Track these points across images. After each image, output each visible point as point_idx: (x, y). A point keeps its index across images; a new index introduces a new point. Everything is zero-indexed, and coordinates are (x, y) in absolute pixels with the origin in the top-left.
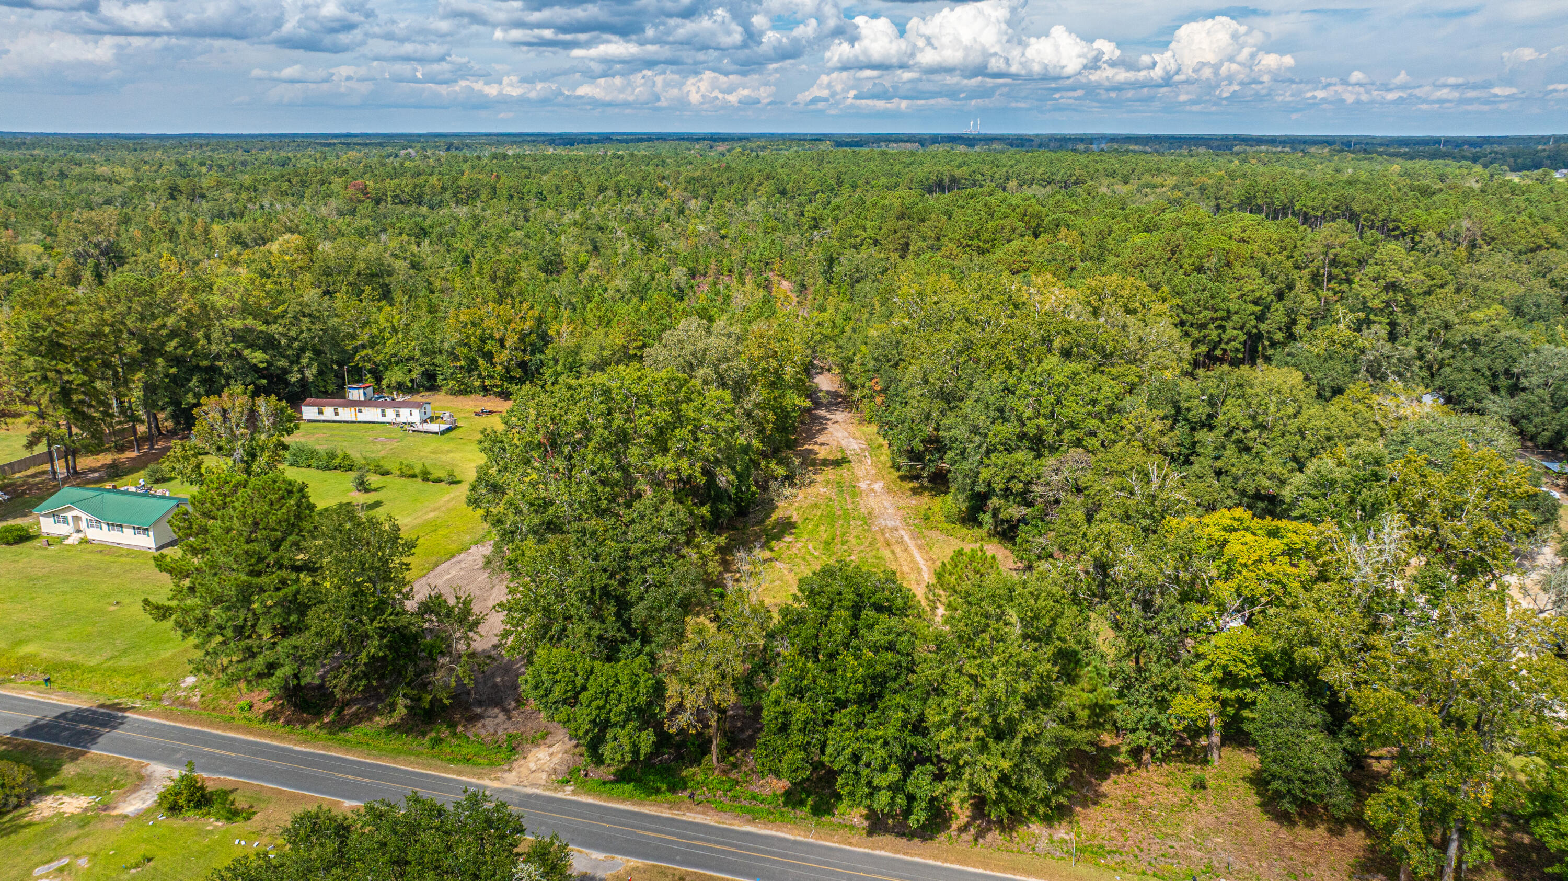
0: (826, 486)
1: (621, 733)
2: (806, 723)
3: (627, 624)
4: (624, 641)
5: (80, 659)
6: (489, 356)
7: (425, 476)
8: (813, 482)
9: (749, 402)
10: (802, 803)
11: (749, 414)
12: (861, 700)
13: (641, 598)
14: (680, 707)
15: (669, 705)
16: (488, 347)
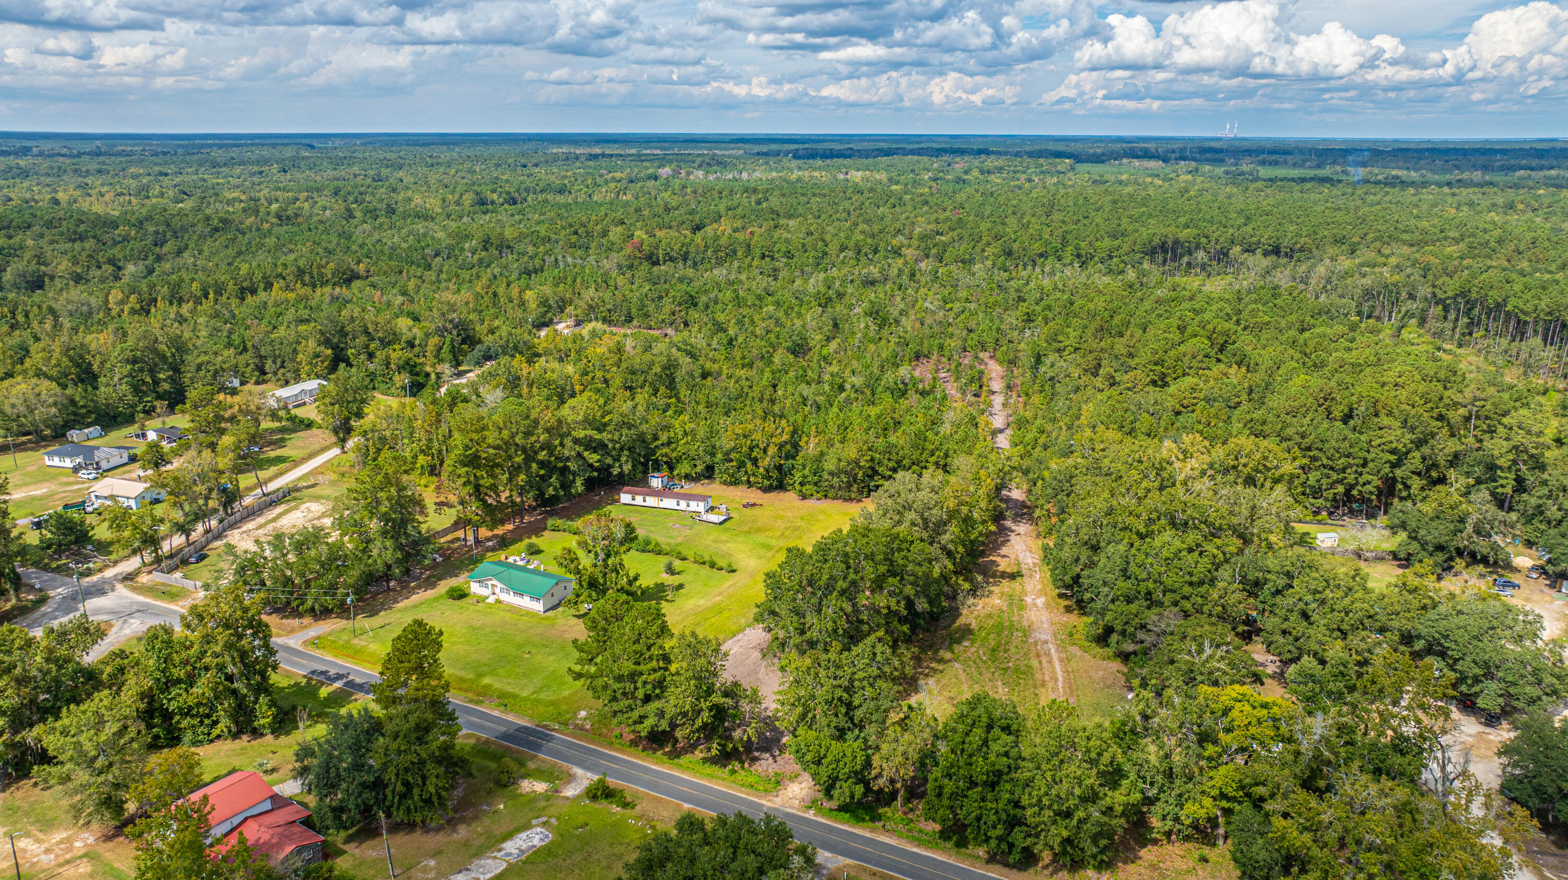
0: (1000, 598)
1: (845, 785)
2: (952, 794)
3: (852, 719)
4: (849, 729)
5: (516, 691)
6: (755, 461)
7: (713, 565)
8: (991, 592)
9: (945, 538)
10: (949, 838)
11: (944, 548)
12: (985, 783)
13: (860, 706)
14: (880, 775)
15: (874, 773)
16: (754, 454)
